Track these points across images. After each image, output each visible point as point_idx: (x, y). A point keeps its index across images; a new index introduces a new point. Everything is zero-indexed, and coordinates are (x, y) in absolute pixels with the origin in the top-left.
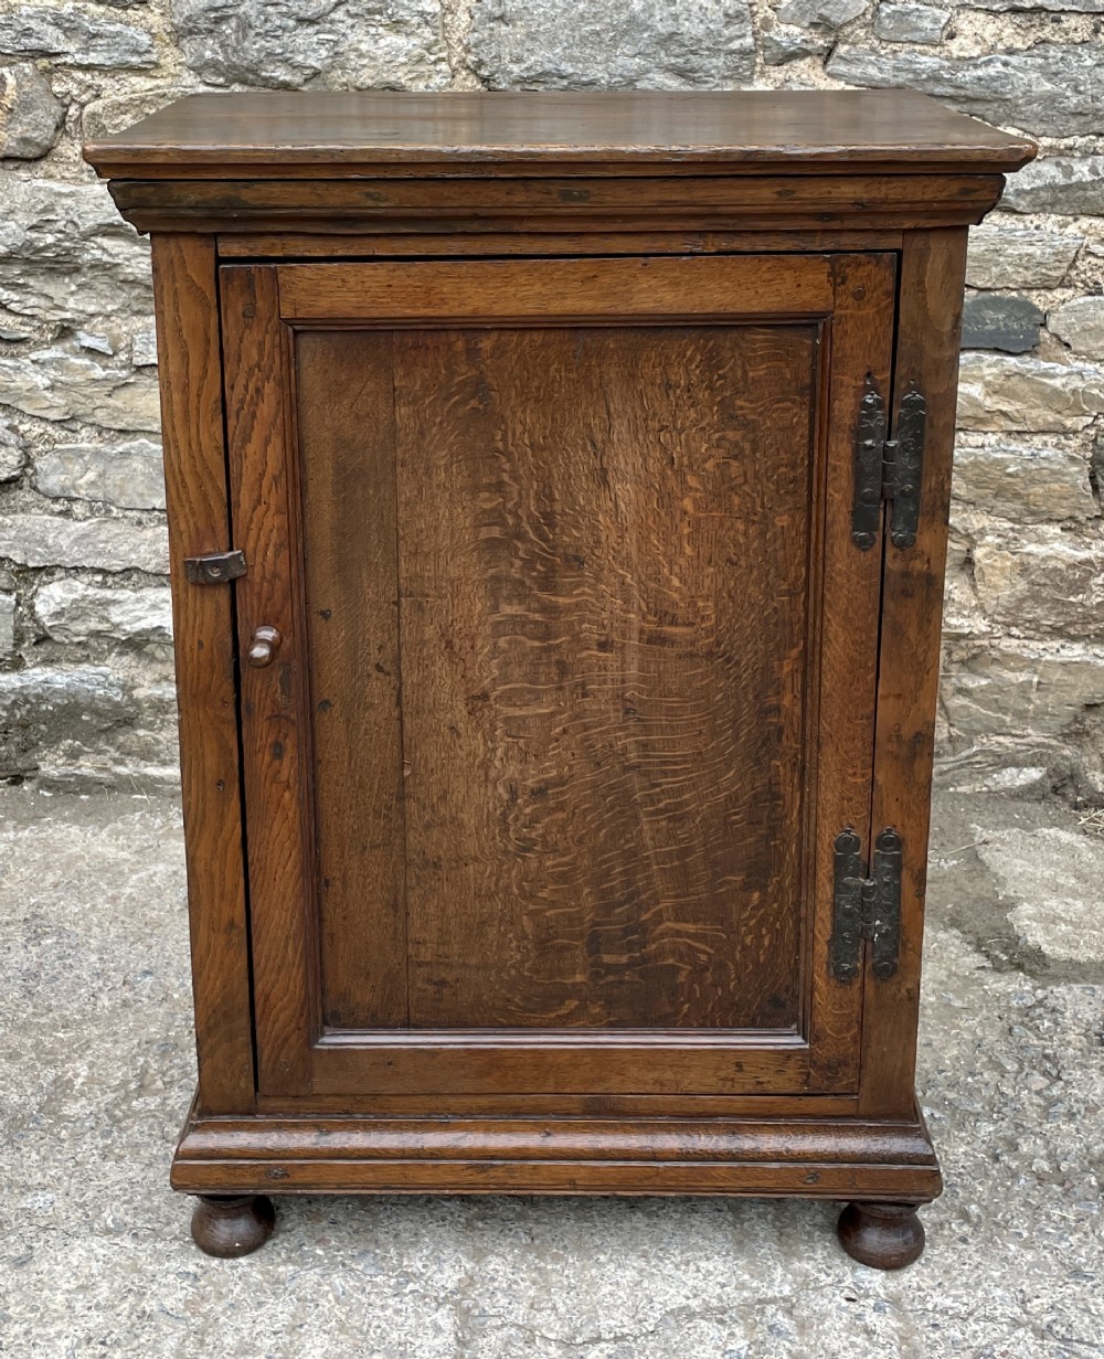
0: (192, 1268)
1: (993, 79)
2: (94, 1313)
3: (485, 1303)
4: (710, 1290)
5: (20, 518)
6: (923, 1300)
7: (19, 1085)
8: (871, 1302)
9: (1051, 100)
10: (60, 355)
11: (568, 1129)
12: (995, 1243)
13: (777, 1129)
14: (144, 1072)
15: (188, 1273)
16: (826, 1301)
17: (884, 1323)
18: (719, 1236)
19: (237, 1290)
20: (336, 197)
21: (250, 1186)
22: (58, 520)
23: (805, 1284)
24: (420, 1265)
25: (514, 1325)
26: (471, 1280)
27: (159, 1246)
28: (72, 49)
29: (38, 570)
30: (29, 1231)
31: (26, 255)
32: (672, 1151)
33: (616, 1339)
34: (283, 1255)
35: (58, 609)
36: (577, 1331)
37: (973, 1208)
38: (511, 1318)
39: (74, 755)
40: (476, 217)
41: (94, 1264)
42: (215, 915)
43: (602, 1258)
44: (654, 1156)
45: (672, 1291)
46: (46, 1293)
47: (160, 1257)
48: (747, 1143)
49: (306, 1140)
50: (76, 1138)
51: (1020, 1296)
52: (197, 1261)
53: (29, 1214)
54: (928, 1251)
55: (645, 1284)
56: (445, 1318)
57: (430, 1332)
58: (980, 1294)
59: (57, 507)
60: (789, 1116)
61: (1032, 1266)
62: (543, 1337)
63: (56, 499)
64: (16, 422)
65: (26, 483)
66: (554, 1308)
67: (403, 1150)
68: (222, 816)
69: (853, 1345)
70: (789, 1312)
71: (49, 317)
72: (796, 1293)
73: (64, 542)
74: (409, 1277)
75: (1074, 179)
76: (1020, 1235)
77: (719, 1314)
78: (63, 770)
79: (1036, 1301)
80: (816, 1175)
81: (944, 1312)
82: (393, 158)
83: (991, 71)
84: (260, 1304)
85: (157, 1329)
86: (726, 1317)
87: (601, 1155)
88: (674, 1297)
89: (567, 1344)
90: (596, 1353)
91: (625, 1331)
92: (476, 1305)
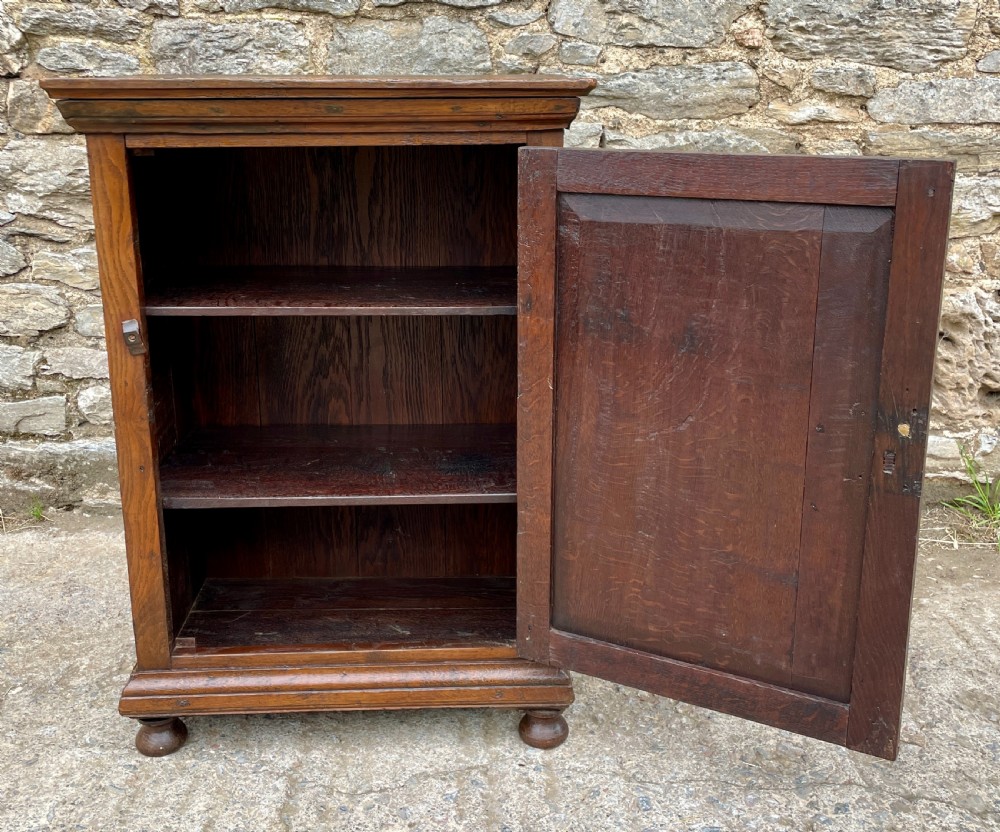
0: (133, 763)
1: (628, 86)
2: (70, 788)
3: (307, 776)
4: (440, 763)
5: (68, 349)
6: (563, 764)
7: (46, 670)
8: (533, 766)
9: (660, 98)
10: (89, 251)
11: (357, 671)
12: (610, 734)
13: (478, 667)
14: (123, 661)
15: (130, 766)
16: (507, 766)
17: (538, 777)
18: (450, 735)
19: (159, 773)
20: (194, 110)
21: (167, 711)
22: (91, 351)
23: (497, 758)
24: (271, 756)
25: (321, 786)
26: (300, 764)
27: (116, 752)
28: (91, 67)
29: (79, 380)
30: (37, 746)
31: (67, 190)
32: (417, 682)
33: (381, 791)
34: (190, 754)
35: (91, 404)
36: (359, 788)
37: (600, 715)
38: (320, 782)
39: (104, 492)
40: (277, 123)
41: (74, 762)
42: (142, 548)
43: (380, 749)
44: (407, 685)
45: (417, 764)
46: (43, 779)
47: (114, 757)
48: (461, 676)
49: (200, 683)
50: (76, 697)
51: (619, 760)
52: (137, 758)
53: (40, 738)
54: (570, 738)
55: (403, 761)
56: (281, 784)
57: (271, 791)
58: (597, 759)
59: (90, 343)
60: (486, 660)
61: (628, 744)
62: (338, 792)
63: (89, 337)
64: (64, 291)
65: (71, 328)
66: (347, 776)
67: (259, 687)
68: (144, 488)
69: (519, 789)
70: (485, 773)
71: (83, 228)
72: (490, 763)
73: (95, 364)
74: (263, 763)
75: (675, 144)
76: (625, 729)
77: (443, 776)
78: (97, 501)
79: (628, 763)
80: (501, 693)
81: (575, 770)
82: (223, 86)
83: (626, 81)
84: (171, 780)
85: (107, 795)
86: (447, 777)
87: (375, 686)
88: (418, 768)
89: (352, 795)
90: (367, 799)
91: (387, 786)
92: (301, 777)
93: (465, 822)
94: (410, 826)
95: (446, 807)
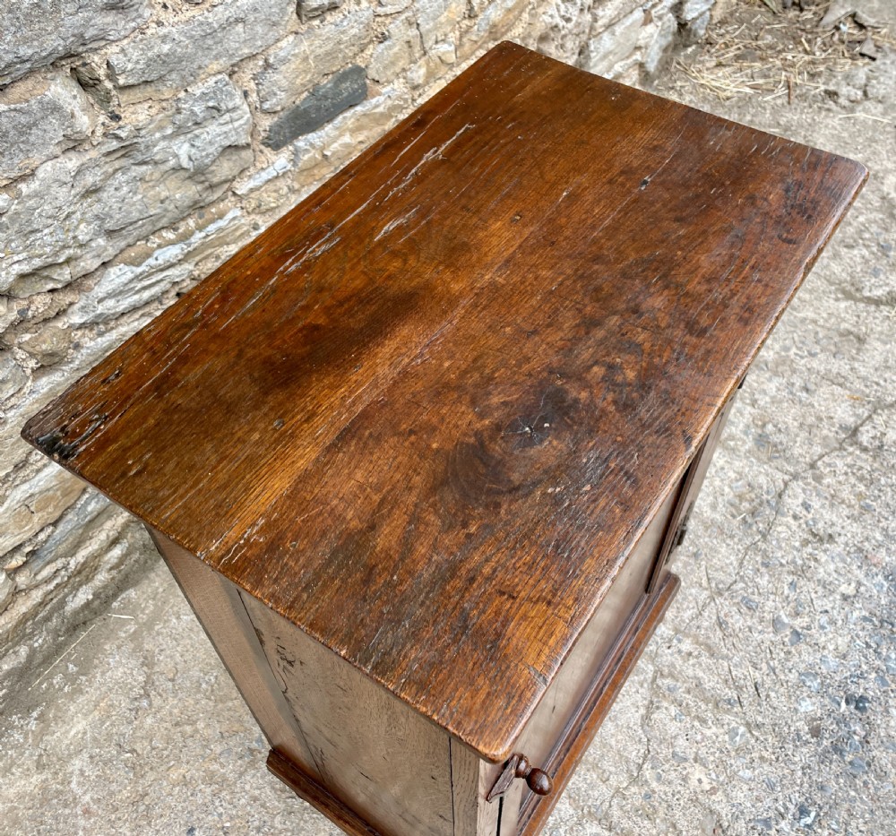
3: (591, 802)
4: (637, 699)
6: (682, 620)
8: (675, 641)
16: (664, 657)
17: (687, 646)
25: (612, 798)
33: (645, 758)
36: (629, 771)
38: (607, 796)
45: (630, 715)
55: (619, 723)
58: (690, 598)
62: (624, 789)
66: (610, 772)
69: (694, 665)
70: (663, 676)
72: (653, 664)
77: (653, 705)
86: (656, 704)
88: (634, 717)
89: (634, 780)
90: (647, 773)
91: (642, 751)
92: (589, 807)
93: (710, 723)
94: (695, 760)
95: (689, 726)
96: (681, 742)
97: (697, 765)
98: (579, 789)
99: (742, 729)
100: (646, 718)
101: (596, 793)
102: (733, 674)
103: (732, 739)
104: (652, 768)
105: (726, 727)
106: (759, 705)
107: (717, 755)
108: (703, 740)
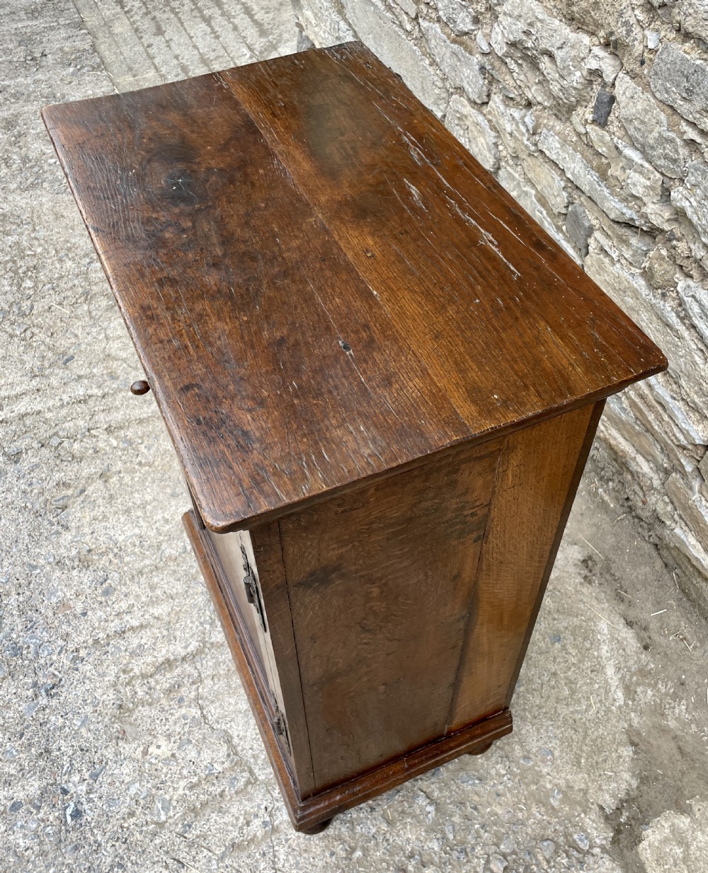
2: (155, 531)
3: (208, 657)
4: (247, 744)
6: (280, 844)
8: (268, 819)
16: (261, 798)
17: (256, 827)
19: (184, 568)
25: (200, 673)
36: (205, 699)
38: (203, 670)
45: (240, 728)
55: (240, 715)
56: (194, 646)
57: (184, 644)
69: (237, 819)
70: (248, 783)
77: (233, 753)
86: (232, 756)
88: (236, 731)
89: (197, 698)
90: (194, 711)
91: (210, 718)
92: (207, 654)
93: (187, 792)
94: (173, 755)
95: (198, 771)
96: (193, 754)
97: (169, 754)
98: (222, 655)
99: (163, 818)
100: (229, 740)
101: (210, 664)
102: (205, 850)
103: (164, 801)
104: (194, 717)
105: (174, 803)
106: (167, 852)
107: (163, 776)
108: (180, 774)
